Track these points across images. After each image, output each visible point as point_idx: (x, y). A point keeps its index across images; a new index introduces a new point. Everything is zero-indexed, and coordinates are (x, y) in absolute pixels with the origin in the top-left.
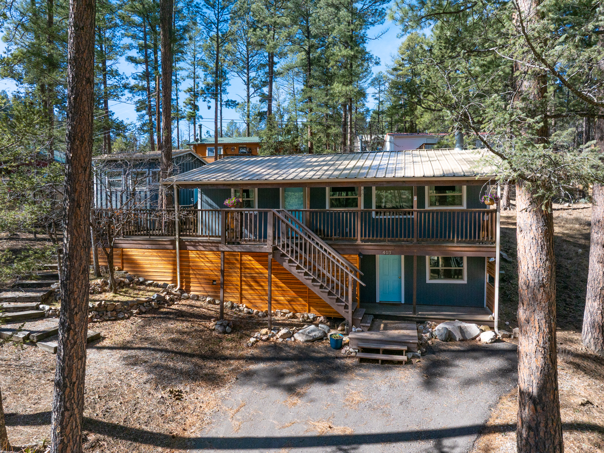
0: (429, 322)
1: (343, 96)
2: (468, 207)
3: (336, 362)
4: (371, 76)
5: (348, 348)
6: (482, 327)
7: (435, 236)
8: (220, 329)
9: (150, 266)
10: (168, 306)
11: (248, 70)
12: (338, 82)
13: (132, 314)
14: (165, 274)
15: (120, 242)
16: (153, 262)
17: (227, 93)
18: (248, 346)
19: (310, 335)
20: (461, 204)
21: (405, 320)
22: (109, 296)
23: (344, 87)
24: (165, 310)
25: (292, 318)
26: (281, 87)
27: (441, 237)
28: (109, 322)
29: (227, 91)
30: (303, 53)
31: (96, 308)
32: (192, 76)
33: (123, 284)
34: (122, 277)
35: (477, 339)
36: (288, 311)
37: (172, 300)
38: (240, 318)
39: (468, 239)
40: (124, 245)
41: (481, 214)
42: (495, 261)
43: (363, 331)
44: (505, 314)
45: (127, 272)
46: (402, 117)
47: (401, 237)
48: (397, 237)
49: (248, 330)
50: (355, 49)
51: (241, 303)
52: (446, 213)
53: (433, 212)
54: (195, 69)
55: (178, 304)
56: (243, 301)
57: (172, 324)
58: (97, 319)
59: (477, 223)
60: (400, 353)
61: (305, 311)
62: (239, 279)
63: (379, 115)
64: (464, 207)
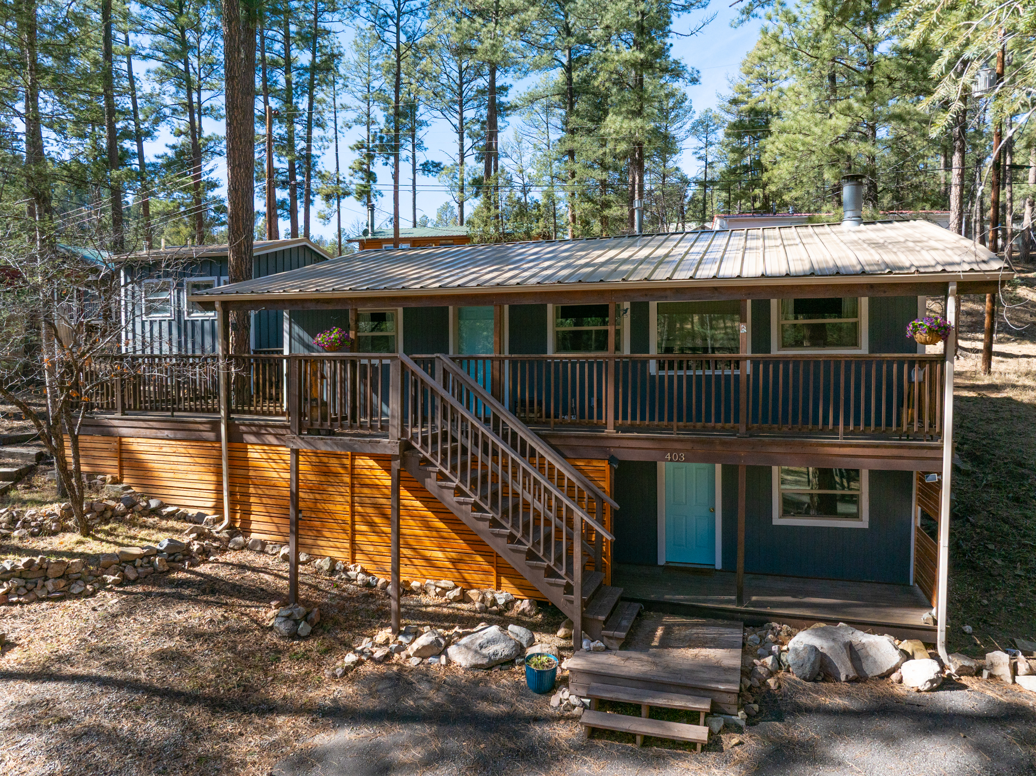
0: (774, 624)
1: (624, 139)
2: (872, 350)
3: (531, 733)
4: (692, 117)
5: (566, 694)
6: (907, 645)
7: (790, 421)
8: (283, 628)
9: (171, 475)
10: (190, 566)
11: (461, 106)
12: (615, 113)
13: (103, 583)
14: (202, 494)
15: (116, 423)
16: (179, 467)
17: (426, 149)
18: (335, 676)
19: (484, 651)
20: (855, 344)
21: (717, 617)
22: (68, 541)
23: (626, 121)
24: (181, 575)
25: (460, 601)
26: (526, 137)
27: (805, 422)
28: (44, 605)
29: (425, 145)
30: (560, 70)
31: (21, 571)
32: (365, 119)
33: (109, 514)
34: (113, 499)
35: (894, 677)
36: (451, 584)
37: (205, 553)
38: (344, 598)
39: (873, 428)
40: (124, 431)
41: (906, 367)
42: (940, 482)
43: (607, 649)
44: (959, 601)
45: (129, 488)
46: (746, 189)
47: (708, 420)
48: (699, 420)
49: (350, 629)
50: (647, 49)
51: (353, 561)
52: (817, 363)
53: (786, 361)
54: (369, 109)
55: (216, 561)
56: (358, 556)
57: (179, 613)
58: (19, 596)
59: (895, 388)
60: (691, 717)
61: (489, 586)
62: (348, 508)
63: (706, 187)
64: (863, 350)
